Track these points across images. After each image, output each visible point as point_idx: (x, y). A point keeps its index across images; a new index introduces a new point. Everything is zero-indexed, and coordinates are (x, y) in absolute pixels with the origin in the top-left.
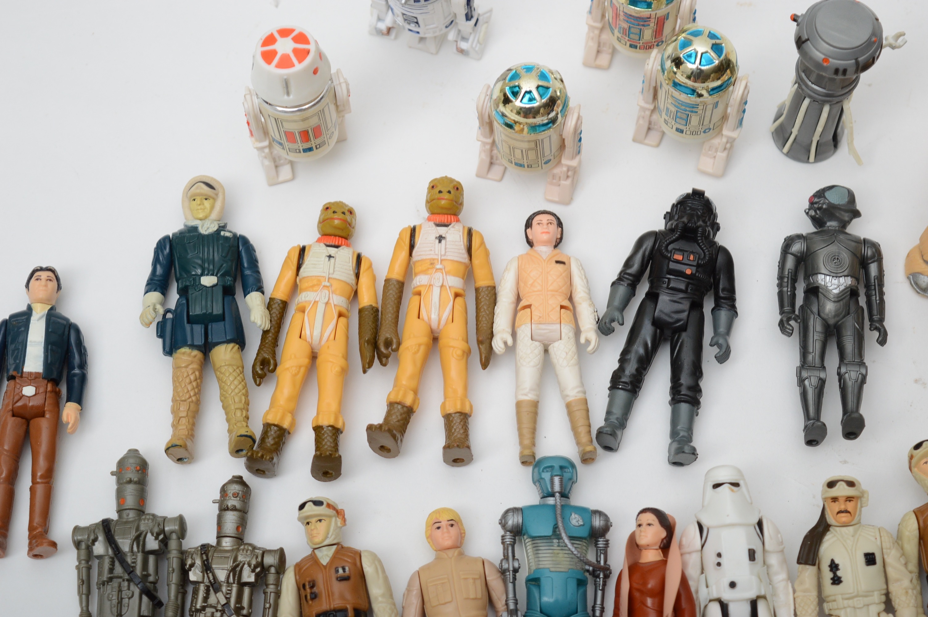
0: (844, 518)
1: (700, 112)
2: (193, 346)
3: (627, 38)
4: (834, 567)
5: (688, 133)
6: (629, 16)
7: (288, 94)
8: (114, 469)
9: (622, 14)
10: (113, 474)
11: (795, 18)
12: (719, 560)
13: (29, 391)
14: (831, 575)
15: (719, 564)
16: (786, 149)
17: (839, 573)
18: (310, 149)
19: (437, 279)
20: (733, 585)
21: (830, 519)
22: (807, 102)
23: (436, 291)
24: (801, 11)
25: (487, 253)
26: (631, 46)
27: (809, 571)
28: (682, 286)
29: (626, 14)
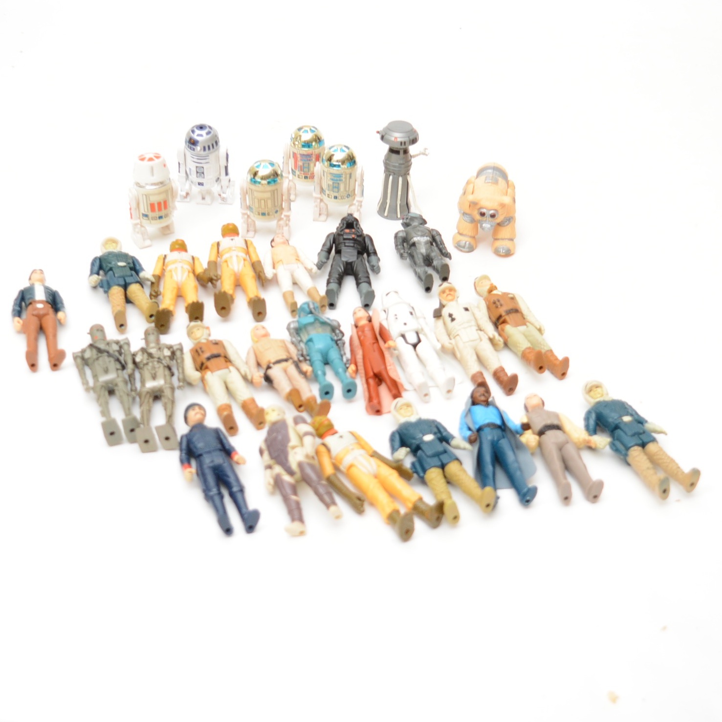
0: (450, 297)
1: (344, 180)
2: (119, 285)
3: (303, 173)
4: (450, 315)
5: (340, 198)
6: (302, 155)
7: (153, 175)
8: (88, 331)
9: (299, 156)
10: (88, 334)
11: (378, 132)
12: (396, 317)
13: (40, 306)
14: (450, 319)
15: (397, 318)
16: (386, 214)
17: (453, 317)
18: (160, 217)
19: (234, 254)
20: (405, 324)
21: (444, 302)
22: (391, 178)
23: (235, 258)
24: (380, 129)
25: (255, 248)
26: (306, 177)
27: (440, 322)
28: (352, 245)
29: (301, 155)
